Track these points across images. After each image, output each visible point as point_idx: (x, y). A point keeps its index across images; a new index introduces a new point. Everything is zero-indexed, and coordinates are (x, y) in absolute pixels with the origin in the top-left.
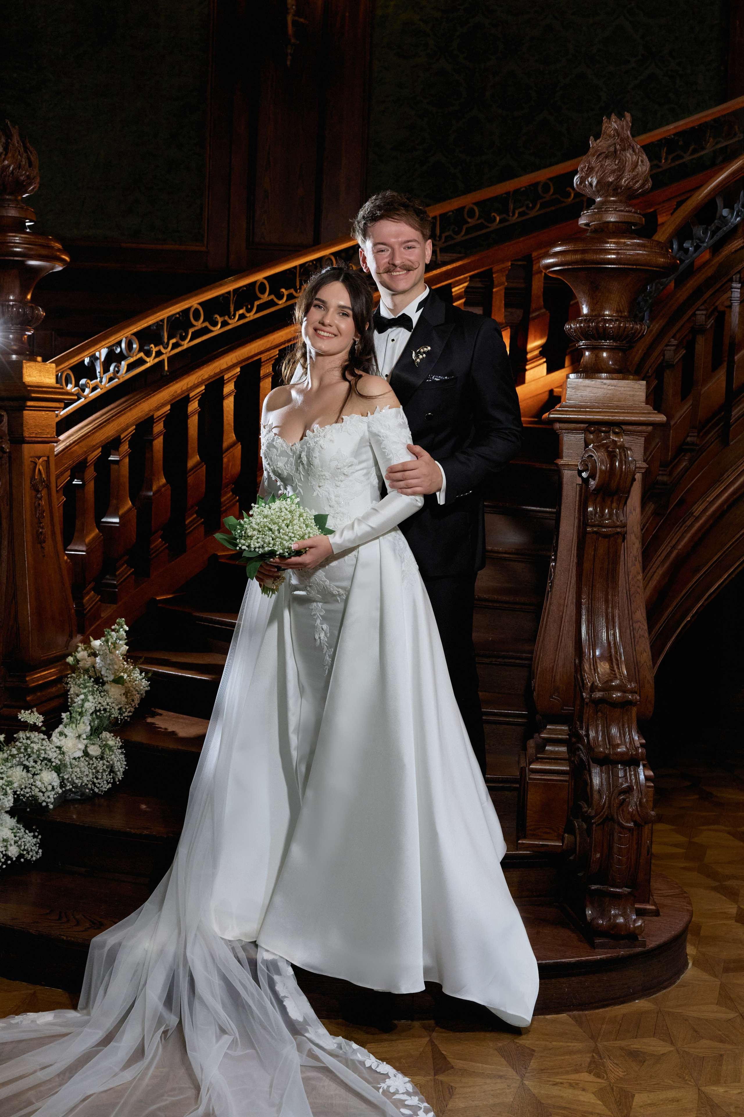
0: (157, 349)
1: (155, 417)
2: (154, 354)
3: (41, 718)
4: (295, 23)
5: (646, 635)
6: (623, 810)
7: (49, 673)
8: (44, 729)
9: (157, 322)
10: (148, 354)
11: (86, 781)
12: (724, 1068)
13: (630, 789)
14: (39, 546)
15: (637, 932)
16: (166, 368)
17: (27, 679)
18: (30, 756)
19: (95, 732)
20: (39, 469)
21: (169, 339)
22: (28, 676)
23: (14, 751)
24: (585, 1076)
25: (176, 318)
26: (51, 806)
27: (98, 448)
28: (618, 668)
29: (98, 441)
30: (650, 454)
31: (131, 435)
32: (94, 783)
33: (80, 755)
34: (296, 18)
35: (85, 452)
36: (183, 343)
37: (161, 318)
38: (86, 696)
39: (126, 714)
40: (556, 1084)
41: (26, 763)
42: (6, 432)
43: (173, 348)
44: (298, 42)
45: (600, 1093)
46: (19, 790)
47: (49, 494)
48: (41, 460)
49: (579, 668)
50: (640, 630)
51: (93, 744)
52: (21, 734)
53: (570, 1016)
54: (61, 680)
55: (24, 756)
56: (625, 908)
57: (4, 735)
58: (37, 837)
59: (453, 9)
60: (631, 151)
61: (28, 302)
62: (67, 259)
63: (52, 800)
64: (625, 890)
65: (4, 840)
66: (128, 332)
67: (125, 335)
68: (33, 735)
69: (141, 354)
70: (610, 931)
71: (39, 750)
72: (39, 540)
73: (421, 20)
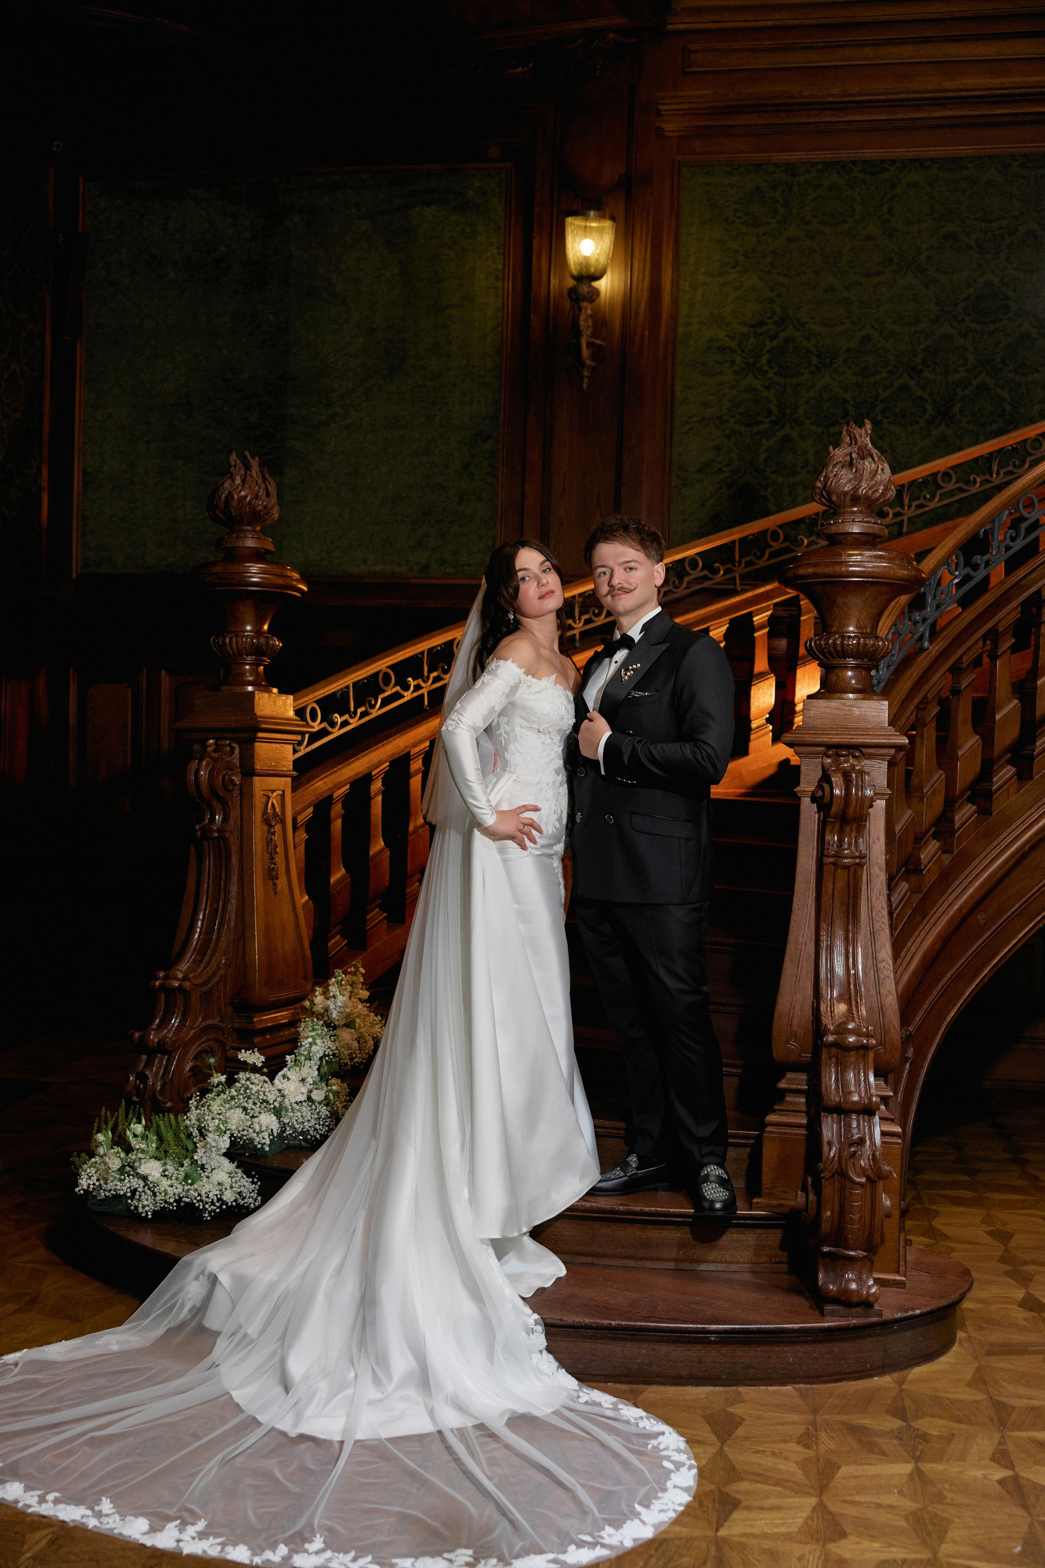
0: (416, 682)
1: (412, 754)
2: (412, 688)
3: (263, 1058)
4: (590, 344)
5: (892, 976)
6: (854, 1164)
7: (282, 1016)
8: (265, 1070)
9: (416, 655)
10: (406, 687)
11: (307, 1127)
12: (952, 1446)
13: (861, 1141)
14: (271, 882)
15: (871, 1299)
16: (426, 703)
17: (255, 1020)
18: (249, 1098)
19: (323, 1078)
20: (273, 803)
21: (430, 672)
22: (256, 1017)
23: (235, 1093)
24: (793, 1446)
25: (438, 650)
26: (267, 1149)
27: (346, 784)
28: (858, 1011)
29: (345, 777)
30: (932, 786)
31: (385, 772)
32: (316, 1129)
33: (303, 1100)
34: (592, 340)
35: (331, 789)
36: (445, 676)
37: (420, 650)
38: (314, 1039)
39: (356, 1060)
40: (757, 1452)
41: (246, 1105)
42: (238, 765)
43: (434, 682)
44: (594, 364)
45: (803, 1465)
46: (236, 1132)
47: (284, 830)
48: (275, 794)
49: (816, 1013)
50: (885, 970)
51: (317, 1089)
52: (241, 1075)
53: (795, 1389)
54: (294, 1023)
55: (244, 1098)
56: (860, 1274)
57: (225, 1076)
58: (256, 1183)
59: (762, 323)
60: (870, 459)
61: (264, 633)
62: (305, 588)
63: (268, 1142)
64: (862, 1253)
65: (219, 1184)
66: (382, 664)
67: (379, 668)
68: (253, 1076)
69: (398, 688)
70: (843, 1298)
71: (258, 1092)
72: (271, 875)
73: (727, 336)
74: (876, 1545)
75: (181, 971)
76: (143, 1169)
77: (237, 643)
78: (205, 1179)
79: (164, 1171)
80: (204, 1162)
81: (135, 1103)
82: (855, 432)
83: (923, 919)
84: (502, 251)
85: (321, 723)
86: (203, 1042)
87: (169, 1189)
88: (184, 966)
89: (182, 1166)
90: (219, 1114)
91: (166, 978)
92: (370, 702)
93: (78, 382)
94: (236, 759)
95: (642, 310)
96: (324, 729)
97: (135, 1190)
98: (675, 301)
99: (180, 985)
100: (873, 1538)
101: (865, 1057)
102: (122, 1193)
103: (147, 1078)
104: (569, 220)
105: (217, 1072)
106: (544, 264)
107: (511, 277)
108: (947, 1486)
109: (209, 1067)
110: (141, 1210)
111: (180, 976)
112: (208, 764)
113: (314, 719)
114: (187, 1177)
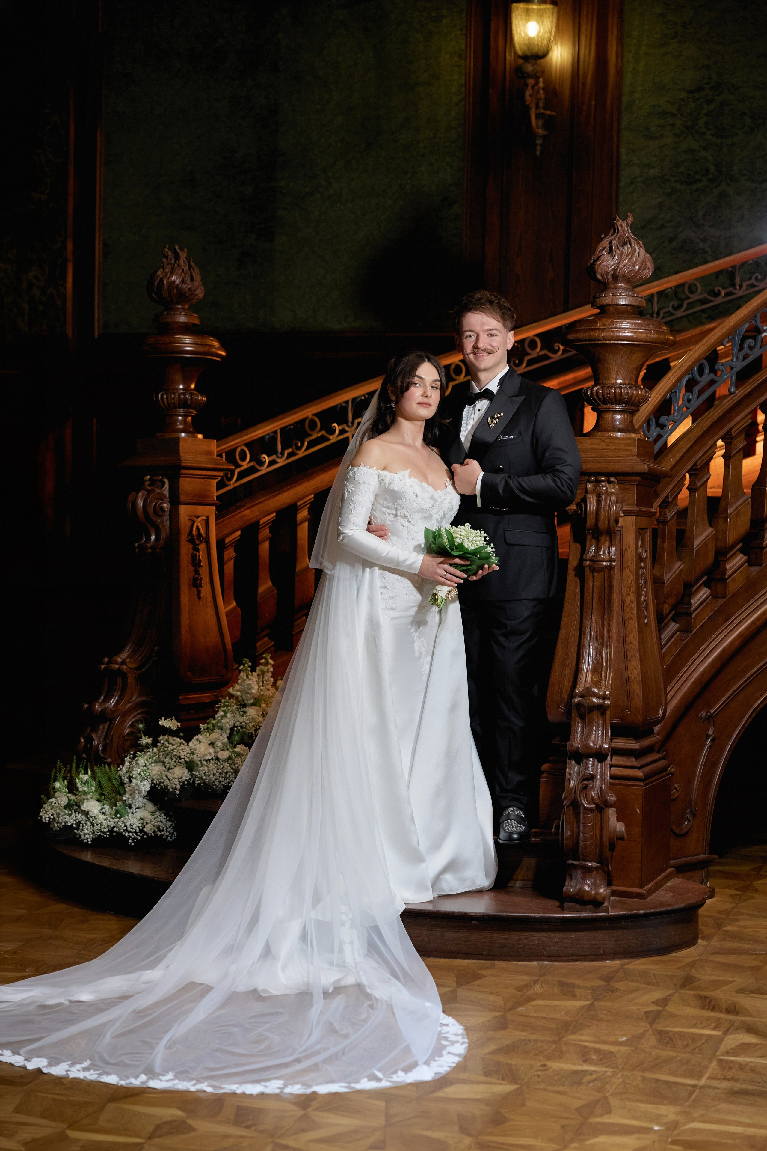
0: (341, 428)
2: (337, 432)
3: (179, 725)
4: (538, 116)
6: (586, 794)
7: (206, 697)
8: (182, 734)
9: (341, 404)
10: (331, 432)
11: (213, 779)
12: (629, 995)
13: (592, 777)
14: (195, 589)
15: (601, 899)
17: (180, 697)
18: (168, 755)
19: (231, 743)
20: (197, 527)
21: (354, 418)
22: (181, 696)
23: (157, 751)
24: (510, 990)
25: (361, 400)
26: (178, 792)
27: (272, 513)
29: (272, 506)
30: (736, 509)
31: (311, 503)
32: (220, 782)
33: (210, 758)
34: (542, 111)
35: (257, 516)
37: (344, 400)
38: (226, 713)
41: (165, 760)
42: (168, 496)
44: (545, 133)
45: (508, 998)
46: (156, 780)
47: (209, 548)
48: (200, 519)
50: (632, 650)
51: (223, 750)
52: (162, 737)
54: (215, 702)
55: (163, 755)
56: (596, 880)
57: (151, 739)
58: (172, 822)
59: (700, 89)
60: (629, 245)
61: (192, 390)
62: (224, 354)
63: (178, 787)
64: (595, 864)
65: (141, 819)
66: (309, 412)
67: (305, 416)
68: (171, 739)
69: (323, 432)
70: (578, 897)
71: (173, 750)
72: (196, 583)
73: (667, 101)
74: (524, 1034)
75: (120, 658)
76: (85, 806)
77: (167, 398)
78: (130, 815)
79: (101, 810)
80: (130, 802)
81: (84, 759)
82: (618, 224)
83: (727, 620)
84: (464, 32)
85: (250, 462)
86: (138, 714)
87: (104, 822)
88: (124, 655)
89: (116, 805)
90: (144, 767)
91: (109, 662)
92: (296, 444)
93: (98, 164)
94: (166, 490)
95: (589, 80)
96: (253, 467)
97: (80, 822)
98: (620, 72)
99: (119, 668)
100: (523, 1031)
101: (603, 714)
102: (69, 824)
103: (93, 740)
104: (514, 5)
105: (145, 736)
106: (501, 43)
107: (472, 55)
108: (605, 1012)
109: (139, 731)
110: (83, 837)
111: (119, 660)
112: (143, 494)
113: (243, 459)
114: (117, 812)
